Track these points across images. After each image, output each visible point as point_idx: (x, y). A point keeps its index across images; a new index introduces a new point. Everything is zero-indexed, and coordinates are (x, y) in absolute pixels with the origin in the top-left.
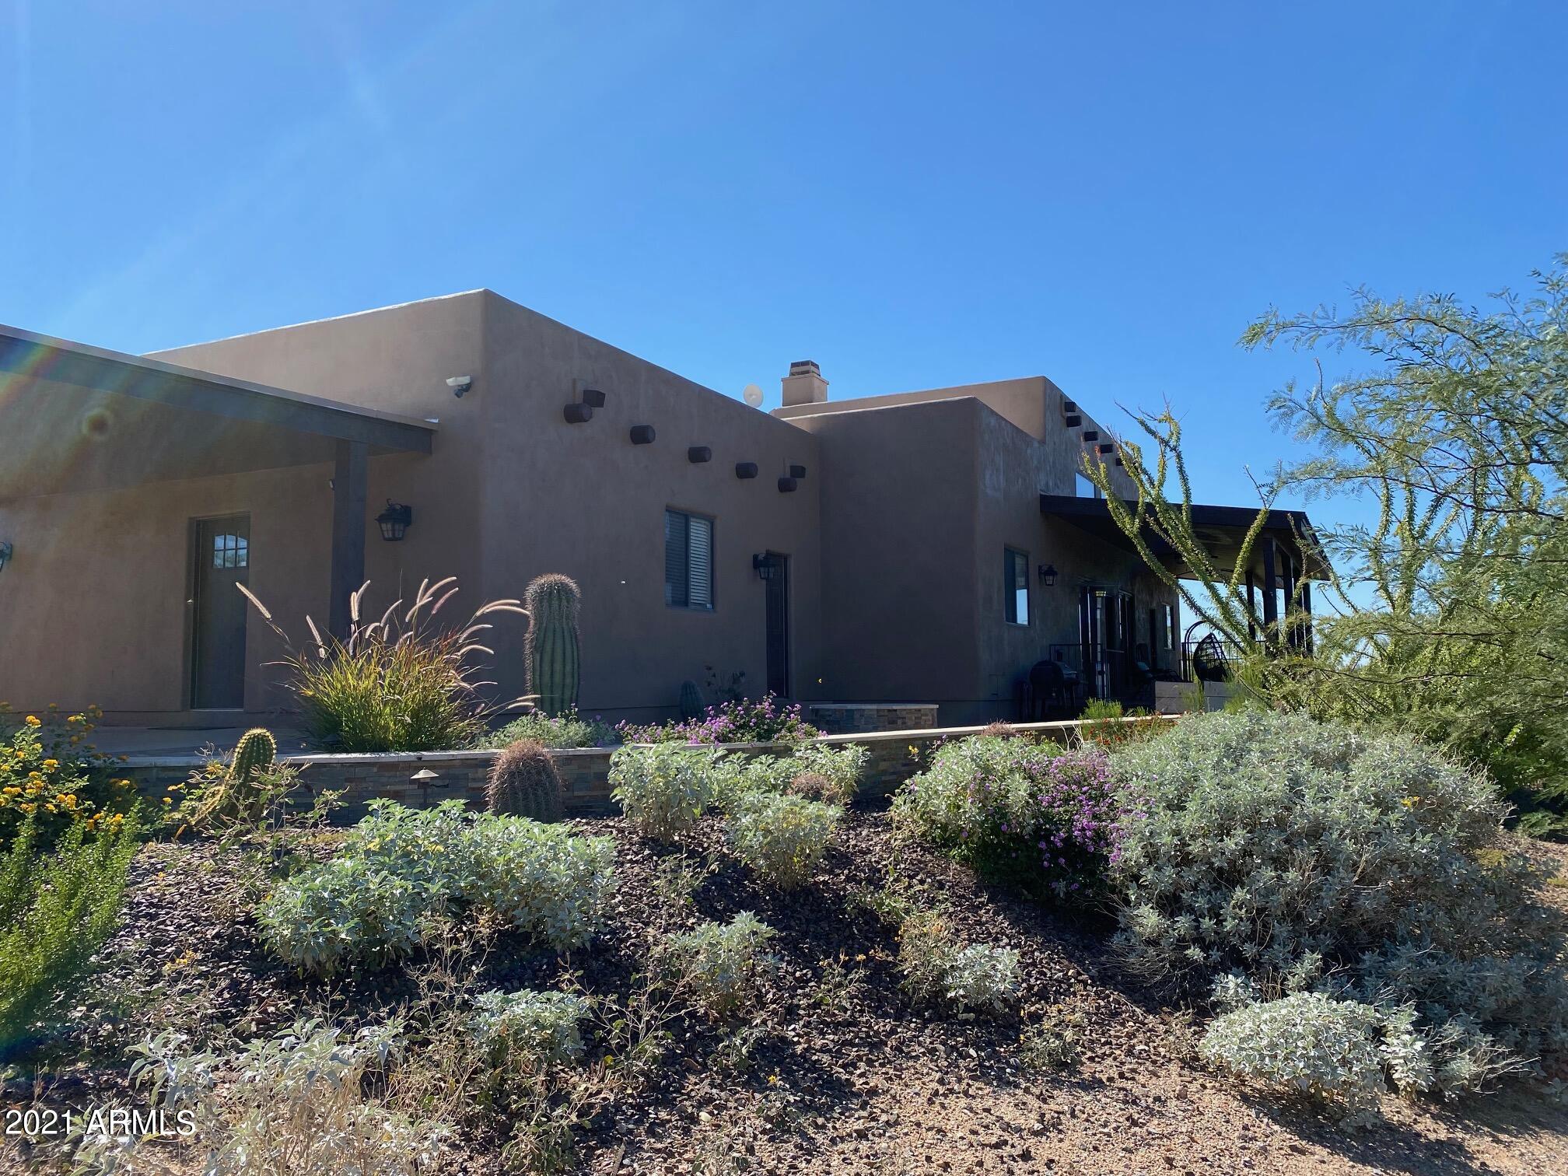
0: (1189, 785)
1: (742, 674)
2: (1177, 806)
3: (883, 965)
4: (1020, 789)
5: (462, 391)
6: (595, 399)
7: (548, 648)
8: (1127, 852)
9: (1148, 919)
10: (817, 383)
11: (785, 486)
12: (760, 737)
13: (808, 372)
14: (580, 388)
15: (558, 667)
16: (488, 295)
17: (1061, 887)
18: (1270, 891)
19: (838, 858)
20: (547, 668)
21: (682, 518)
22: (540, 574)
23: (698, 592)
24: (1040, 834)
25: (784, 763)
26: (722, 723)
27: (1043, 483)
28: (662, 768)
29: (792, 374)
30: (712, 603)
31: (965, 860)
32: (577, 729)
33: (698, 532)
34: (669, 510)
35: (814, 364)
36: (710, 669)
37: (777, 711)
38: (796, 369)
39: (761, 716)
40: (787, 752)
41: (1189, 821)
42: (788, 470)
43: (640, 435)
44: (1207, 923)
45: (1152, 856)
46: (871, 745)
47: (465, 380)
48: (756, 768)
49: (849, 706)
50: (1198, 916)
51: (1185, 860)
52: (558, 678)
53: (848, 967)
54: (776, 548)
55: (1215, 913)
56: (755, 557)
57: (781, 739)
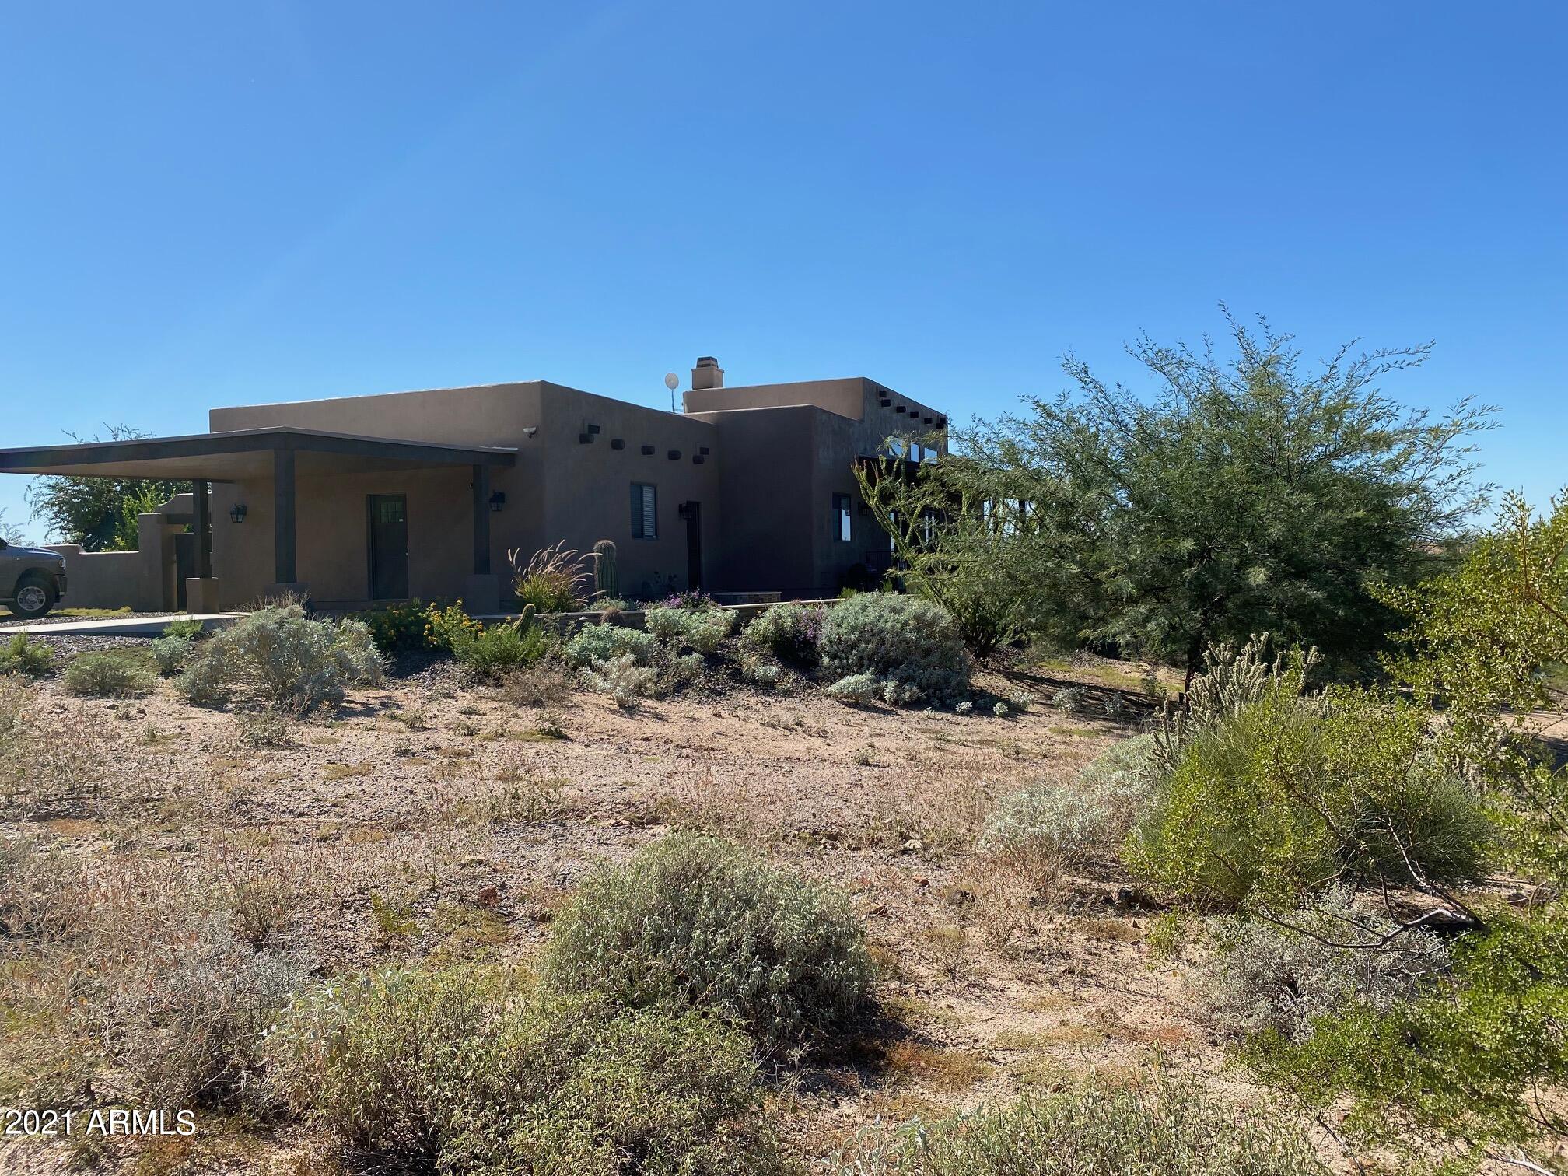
0: (844, 618)
1: (675, 576)
2: (840, 626)
3: (736, 669)
4: (789, 622)
5: (531, 435)
6: (594, 429)
7: (605, 571)
8: (822, 641)
9: (826, 660)
10: (715, 372)
11: (697, 460)
12: (693, 606)
13: (709, 365)
14: (586, 425)
15: (609, 580)
16: (543, 382)
17: (801, 654)
18: (864, 651)
19: (723, 646)
20: (605, 579)
21: (638, 488)
22: (599, 540)
23: (648, 530)
24: (795, 636)
25: (705, 615)
26: (677, 601)
27: (862, 448)
28: (663, 616)
29: (698, 366)
30: (656, 535)
31: (769, 647)
32: (622, 604)
33: (648, 494)
34: (632, 484)
35: (713, 359)
36: (656, 573)
37: (700, 596)
38: (701, 363)
39: (694, 598)
40: (705, 611)
41: (842, 630)
42: (698, 451)
43: (617, 445)
44: (844, 661)
45: (830, 642)
46: (740, 610)
47: (534, 429)
48: (694, 616)
49: (734, 594)
50: (841, 659)
51: (839, 643)
52: (609, 583)
53: (727, 668)
54: (692, 499)
55: (847, 659)
56: (680, 506)
57: (702, 606)
